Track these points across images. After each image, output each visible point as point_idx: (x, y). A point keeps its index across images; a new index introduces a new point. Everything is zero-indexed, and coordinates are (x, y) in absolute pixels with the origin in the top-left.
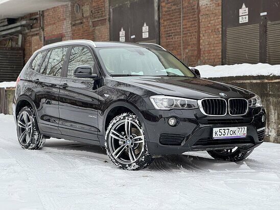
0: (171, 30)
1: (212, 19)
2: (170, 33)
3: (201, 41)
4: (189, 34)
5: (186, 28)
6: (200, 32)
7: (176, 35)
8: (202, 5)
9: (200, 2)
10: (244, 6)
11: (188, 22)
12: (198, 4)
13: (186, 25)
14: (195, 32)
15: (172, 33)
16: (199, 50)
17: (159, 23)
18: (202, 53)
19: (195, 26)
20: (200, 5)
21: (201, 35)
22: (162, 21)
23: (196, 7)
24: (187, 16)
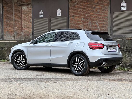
0: (8, 18)
1: (28, 15)
2: (8, 20)
3: (23, 24)
4: (17, 21)
5: (16, 18)
6: (22, 20)
7: (11, 21)
8: (23, 9)
9: (22, 8)
10: (41, 11)
11: (17, 15)
12: (21, 8)
13: (16, 17)
14: (20, 20)
15: (9, 20)
16: (22, 27)
17: (3, 15)
18: (23, 28)
19: (20, 18)
20: (22, 9)
21: (23, 21)
22: (4, 14)
23: (20, 9)
24: (16, 13)
